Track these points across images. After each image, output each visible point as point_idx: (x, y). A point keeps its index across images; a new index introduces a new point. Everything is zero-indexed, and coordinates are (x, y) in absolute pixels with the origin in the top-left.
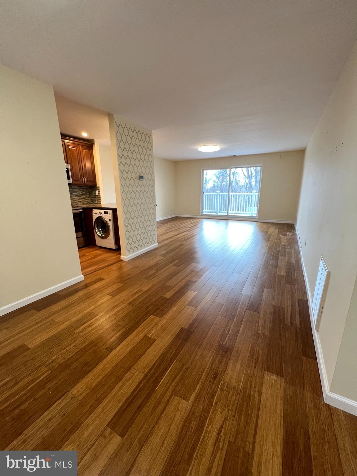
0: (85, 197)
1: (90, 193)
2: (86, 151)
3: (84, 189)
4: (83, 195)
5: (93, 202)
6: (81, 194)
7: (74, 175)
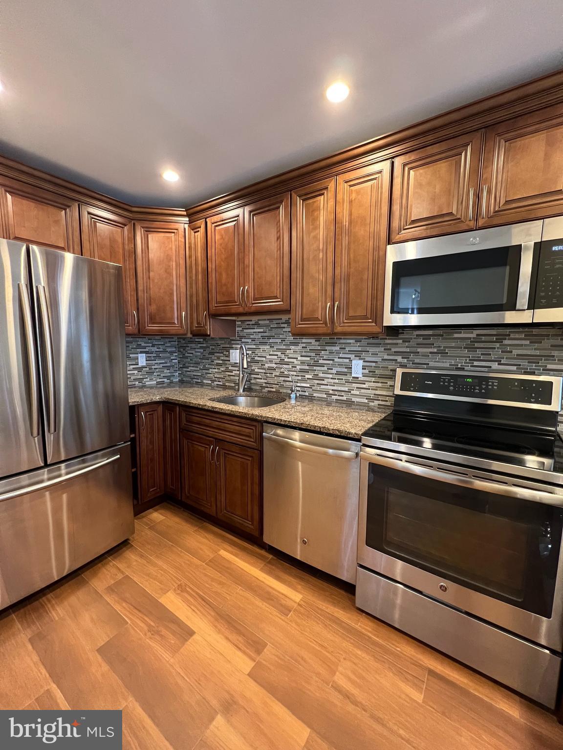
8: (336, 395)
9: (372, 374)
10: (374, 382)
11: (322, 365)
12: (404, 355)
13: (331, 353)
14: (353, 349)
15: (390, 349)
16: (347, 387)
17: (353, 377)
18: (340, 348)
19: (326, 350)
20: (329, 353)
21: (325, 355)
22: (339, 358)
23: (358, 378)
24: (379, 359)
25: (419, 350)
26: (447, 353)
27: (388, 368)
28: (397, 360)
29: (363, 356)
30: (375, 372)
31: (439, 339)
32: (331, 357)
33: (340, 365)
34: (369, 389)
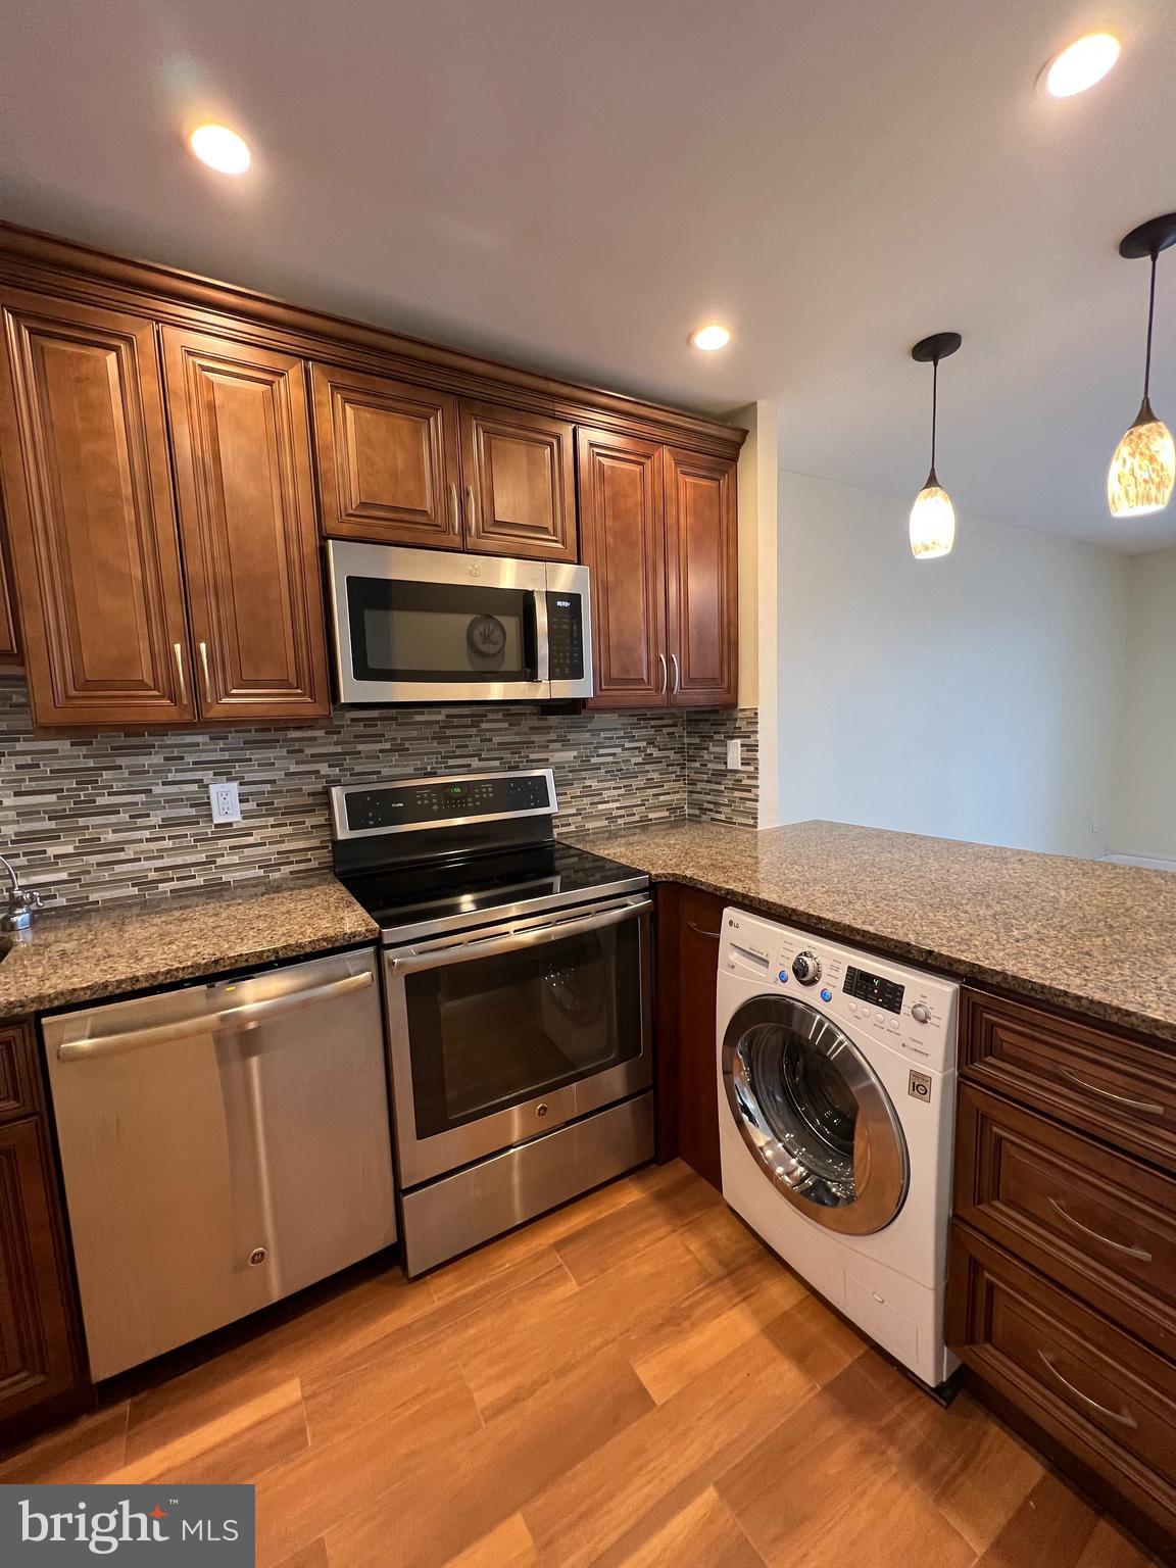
0: (655, 776)
1: (689, 755)
2: (695, 486)
3: (658, 728)
4: (647, 767)
5: (704, 811)
6: (640, 760)
7: (613, 640)
8: (172, 879)
9: (266, 808)
10: (272, 826)
11: (113, 810)
12: (333, 760)
13: (136, 772)
14: (209, 756)
15: (302, 751)
16: (201, 852)
17: (217, 826)
18: (166, 759)
19: (120, 767)
20: (131, 773)
21: (117, 780)
22: (164, 784)
23: (230, 824)
24: (278, 775)
25: (360, 747)
26: (408, 749)
27: (301, 790)
28: (318, 772)
29: (237, 772)
30: (273, 804)
31: (391, 725)
32: (138, 784)
33: (173, 801)
34: (264, 844)
